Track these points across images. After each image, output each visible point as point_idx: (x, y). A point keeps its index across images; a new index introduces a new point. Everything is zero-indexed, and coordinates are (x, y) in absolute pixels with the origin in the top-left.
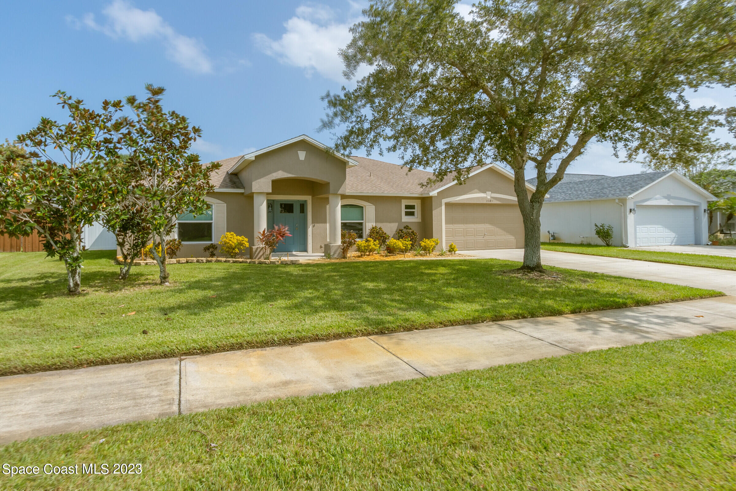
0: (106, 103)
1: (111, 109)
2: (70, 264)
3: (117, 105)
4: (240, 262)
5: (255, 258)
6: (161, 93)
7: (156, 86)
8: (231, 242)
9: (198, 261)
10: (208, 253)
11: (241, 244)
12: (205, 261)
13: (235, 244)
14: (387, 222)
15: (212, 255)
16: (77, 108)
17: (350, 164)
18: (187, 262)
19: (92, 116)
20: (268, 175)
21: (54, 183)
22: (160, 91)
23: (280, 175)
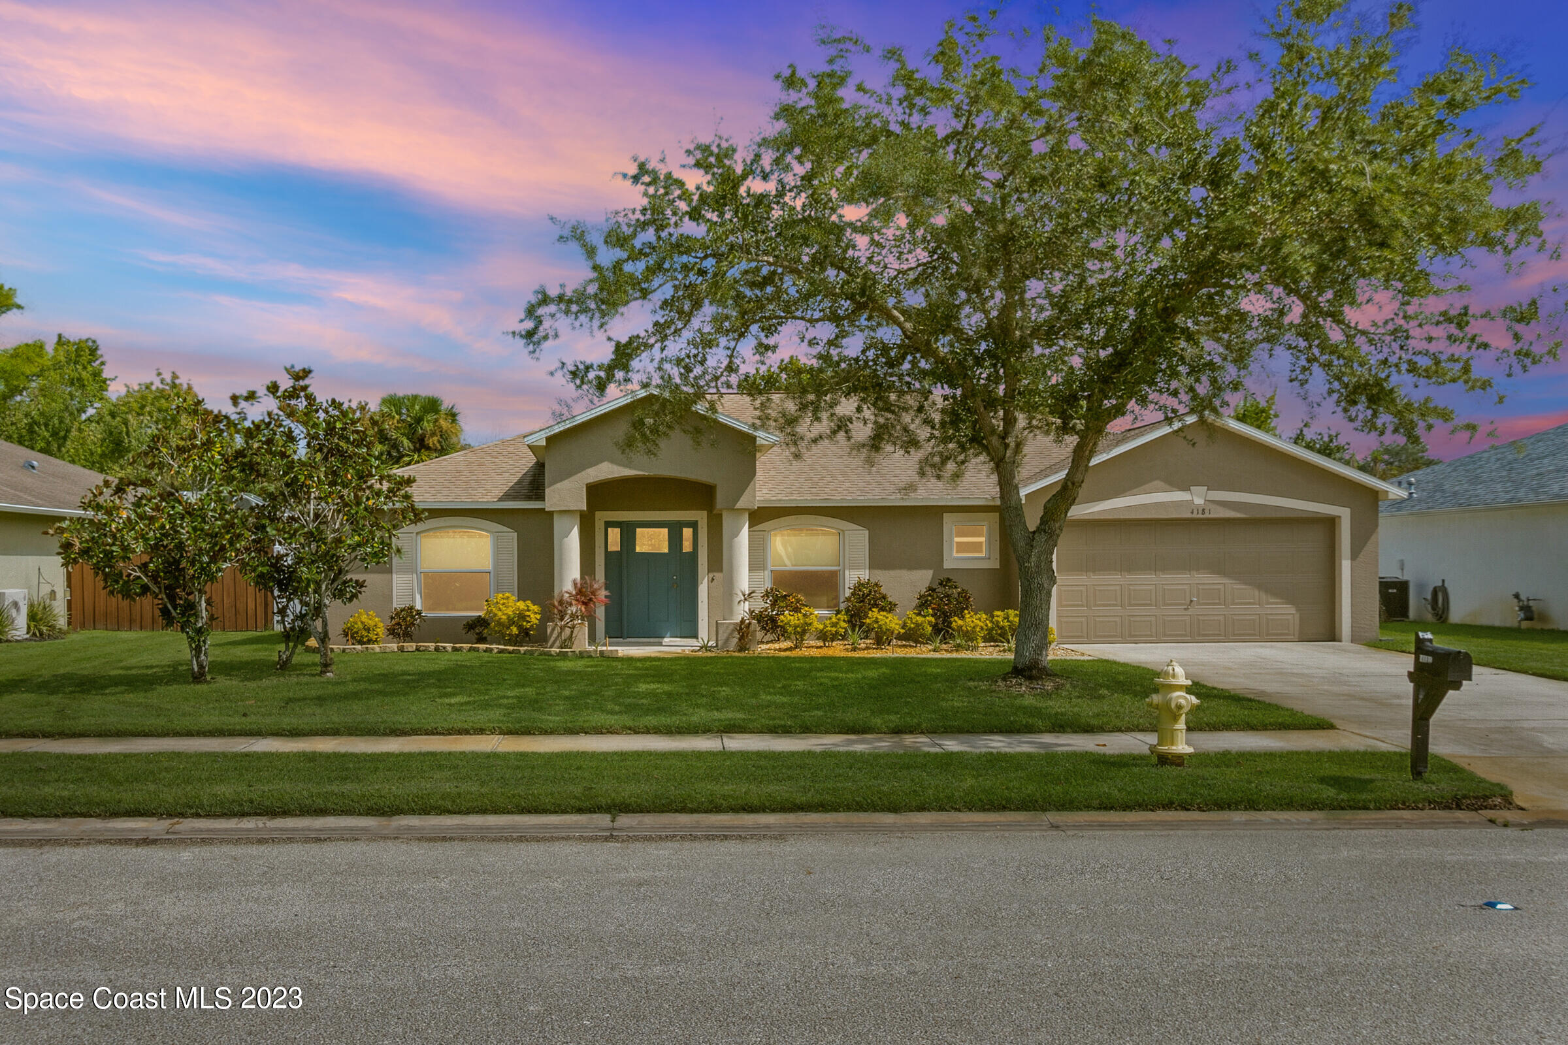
0: (235, 399)
1: (243, 404)
2: (192, 639)
3: (251, 396)
4: (510, 653)
5: (551, 647)
6: (307, 376)
7: (298, 368)
8: (500, 613)
9: (437, 649)
10: (472, 635)
11: (522, 616)
12: (449, 649)
13: (509, 617)
14: (901, 568)
15: (481, 639)
16: (195, 412)
17: (759, 441)
18: (418, 650)
19: (218, 419)
20: (576, 473)
21: (163, 527)
22: (306, 373)
23: (606, 471)
